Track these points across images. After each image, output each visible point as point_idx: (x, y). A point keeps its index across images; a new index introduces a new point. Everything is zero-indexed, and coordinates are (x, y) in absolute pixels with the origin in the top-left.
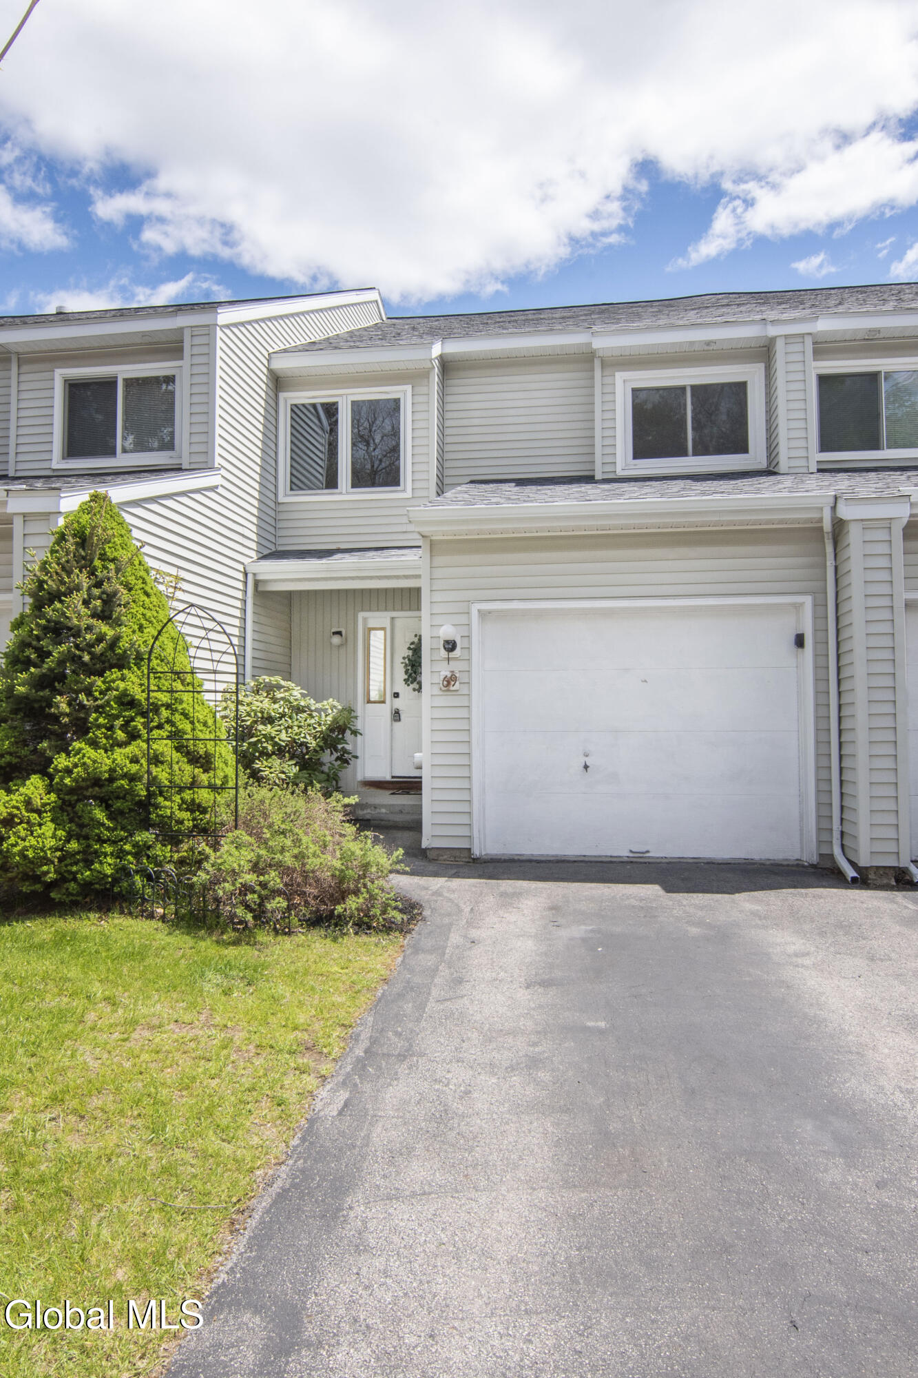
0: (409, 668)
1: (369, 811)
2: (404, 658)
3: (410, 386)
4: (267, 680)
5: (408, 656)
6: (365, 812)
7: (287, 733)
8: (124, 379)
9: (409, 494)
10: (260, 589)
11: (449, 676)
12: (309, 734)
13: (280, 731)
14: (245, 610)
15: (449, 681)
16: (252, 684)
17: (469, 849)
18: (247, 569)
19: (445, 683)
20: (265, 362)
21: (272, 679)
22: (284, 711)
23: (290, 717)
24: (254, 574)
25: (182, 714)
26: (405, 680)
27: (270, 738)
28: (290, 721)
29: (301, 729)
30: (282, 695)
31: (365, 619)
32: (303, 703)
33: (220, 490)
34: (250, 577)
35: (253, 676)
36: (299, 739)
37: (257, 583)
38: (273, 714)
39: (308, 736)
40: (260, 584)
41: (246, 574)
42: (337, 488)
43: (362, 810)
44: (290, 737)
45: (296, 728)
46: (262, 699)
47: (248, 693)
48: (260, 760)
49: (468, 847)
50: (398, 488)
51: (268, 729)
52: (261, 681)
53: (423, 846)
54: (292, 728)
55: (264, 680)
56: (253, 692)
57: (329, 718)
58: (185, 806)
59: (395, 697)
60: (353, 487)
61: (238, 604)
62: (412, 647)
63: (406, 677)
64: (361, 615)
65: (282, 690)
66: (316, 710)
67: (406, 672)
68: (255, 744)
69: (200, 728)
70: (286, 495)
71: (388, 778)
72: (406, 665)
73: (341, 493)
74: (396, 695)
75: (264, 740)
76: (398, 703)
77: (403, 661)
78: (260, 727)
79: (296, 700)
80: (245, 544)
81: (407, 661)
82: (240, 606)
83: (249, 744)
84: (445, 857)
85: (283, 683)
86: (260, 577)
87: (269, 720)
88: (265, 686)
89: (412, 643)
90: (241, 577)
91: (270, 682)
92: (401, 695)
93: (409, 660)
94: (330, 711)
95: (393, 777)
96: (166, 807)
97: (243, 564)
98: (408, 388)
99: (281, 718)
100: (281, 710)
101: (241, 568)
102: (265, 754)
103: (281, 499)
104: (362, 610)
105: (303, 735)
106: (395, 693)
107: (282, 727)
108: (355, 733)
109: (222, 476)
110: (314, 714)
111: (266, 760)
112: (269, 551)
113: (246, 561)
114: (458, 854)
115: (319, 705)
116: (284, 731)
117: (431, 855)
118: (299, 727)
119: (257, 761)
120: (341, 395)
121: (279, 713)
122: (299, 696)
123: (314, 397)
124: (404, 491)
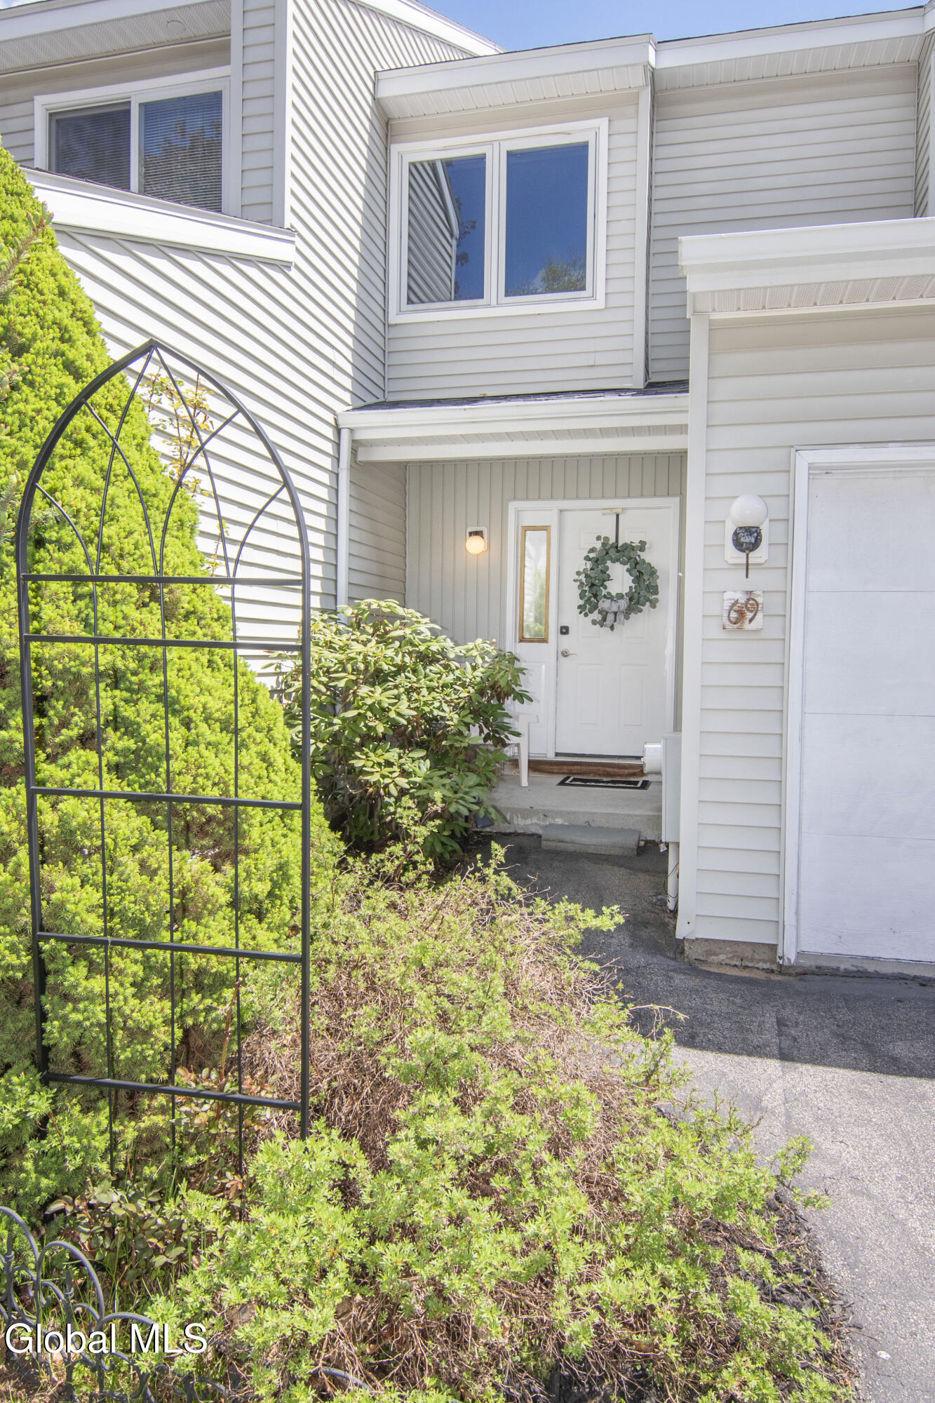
0: (587, 588)
1: (535, 820)
2: (578, 573)
3: (605, 120)
4: (374, 606)
5: (585, 570)
6: (529, 822)
7: (409, 700)
8: (140, 105)
9: (599, 303)
10: (361, 458)
11: (742, 601)
12: (446, 702)
13: (397, 697)
14: (337, 491)
15: (742, 612)
16: (349, 612)
17: (773, 948)
18: (340, 422)
19: (734, 615)
20: (371, 85)
21: (383, 604)
22: (403, 661)
23: (414, 671)
24: (352, 430)
25: (159, 698)
26: (579, 607)
27: (380, 711)
28: (414, 679)
29: (433, 694)
30: (399, 633)
31: (518, 512)
32: (435, 647)
33: (293, 273)
34: (345, 435)
35: (350, 598)
36: (431, 712)
37: (356, 445)
38: (385, 667)
39: (445, 706)
40: (361, 450)
41: (338, 431)
42: (482, 297)
43: (524, 818)
44: (416, 709)
45: (424, 692)
46: (364, 637)
47: (341, 627)
48: (362, 751)
49: (771, 941)
50: (582, 294)
51: (378, 695)
52: (363, 606)
53: (679, 934)
54: (417, 690)
55: (369, 605)
56: (351, 626)
57: (478, 673)
58: (156, 981)
59: (562, 633)
60: (507, 294)
61: (325, 478)
62: (592, 555)
63: (581, 602)
64: (513, 506)
65: (398, 622)
66: (459, 659)
67: (582, 596)
68: (355, 720)
69: (212, 738)
70: (400, 312)
71: (551, 756)
72: (582, 583)
73: (488, 306)
74: (564, 630)
75: (369, 714)
76: (566, 642)
77: (576, 577)
78: (364, 690)
79: (424, 641)
80: (336, 378)
81: (582, 577)
82: (327, 481)
83: (344, 720)
84: (722, 957)
85: (400, 611)
86: (360, 436)
87: (378, 677)
88: (371, 615)
89: (592, 550)
90: (329, 433)
91: (379, 611)
92: (571, 631)
93: (587, 576)
94: (479, 661)
95: (557, 754)
96: (91, 998)
97: (333, 412)
98: (603, 123)
99: (397, 673)
100: (398, 660)
101: (330, 418)
102: (370, 738)
103: (393, 318)
104: (515, 499)
105: (437, 704)
106: (562, 628)
107: (402, 690)
108: (521, 697)
109: (297, 249)
110: (453, 664)
111: (375, 750)
112: (374, 400)
113: (340, 408)
114: (748, 954)
115: (460, 650)
116: (404, 697)
117: (692, 953)
118: (431, 689)
119: (358, 754)
120: (490, 143)
121: (394, 666)
122: (428, 633)
123: (445, 149)
124: (593, 297)
